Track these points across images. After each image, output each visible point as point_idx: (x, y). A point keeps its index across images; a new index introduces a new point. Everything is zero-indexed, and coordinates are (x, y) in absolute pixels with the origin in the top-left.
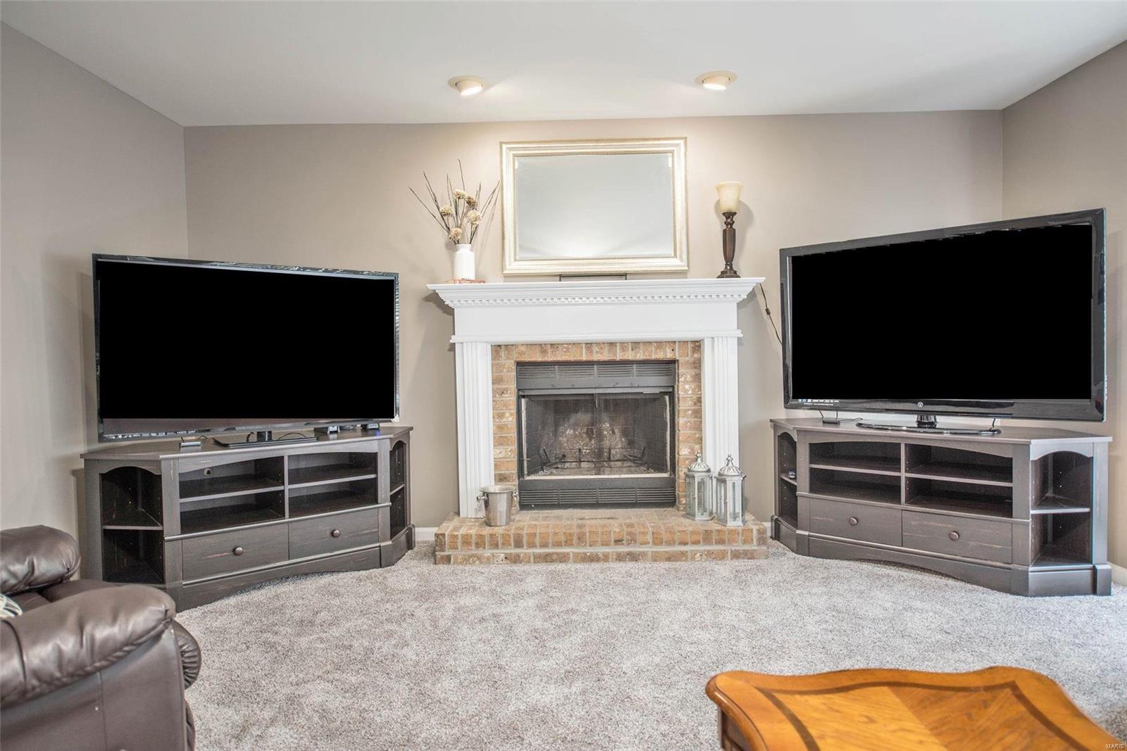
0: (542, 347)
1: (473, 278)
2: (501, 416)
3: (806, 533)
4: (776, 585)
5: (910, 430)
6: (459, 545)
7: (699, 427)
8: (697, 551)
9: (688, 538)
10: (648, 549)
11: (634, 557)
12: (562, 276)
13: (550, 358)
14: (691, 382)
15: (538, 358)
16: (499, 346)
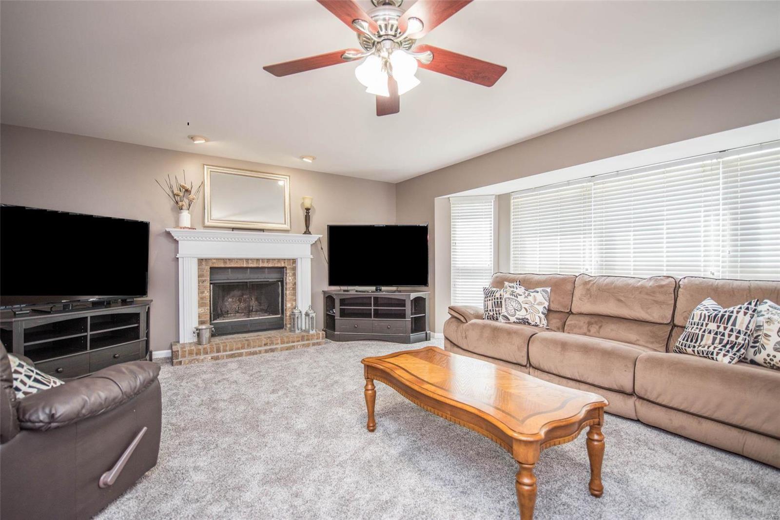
0: (224, 260)
1: (189, 227)
2: (203, 292)
3: (339, 333)
4: (333, 352)
5: (372, 292)
6: (187, 355)
7: (295, 294)
8: (299, 345)
9: (296, 339)
10: (279, 346)
11: (272, 350)
12: (233, 229)
13: (228, 265)
14: (292, 276)
15: (222, 265)
16: (202, 260)
